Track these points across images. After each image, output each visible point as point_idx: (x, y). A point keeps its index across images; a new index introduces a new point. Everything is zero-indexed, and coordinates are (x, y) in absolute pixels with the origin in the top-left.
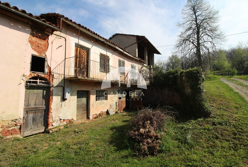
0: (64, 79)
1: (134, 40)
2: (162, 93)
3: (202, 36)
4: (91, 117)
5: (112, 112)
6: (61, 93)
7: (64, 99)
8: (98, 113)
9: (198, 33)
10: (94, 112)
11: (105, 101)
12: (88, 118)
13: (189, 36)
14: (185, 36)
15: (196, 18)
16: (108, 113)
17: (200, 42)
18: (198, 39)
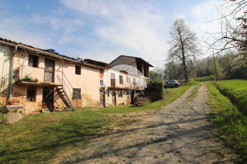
0: (108, 88)
1: (134, 60)
2: (152, 94)
3: (186, 51)
4: (117, 105)
5: (125, 104)
6: (108, 93)
7: (108, 96)
8: (119, 103)
9: (183, 49)
10: (118, 103)
11: (121, 98)
12: (116, 105)
13: (176, 52)
14: (173, 51)
15: (181, 37)
16: (123, 104)
17: (185, 55)
18: (183, 53)
